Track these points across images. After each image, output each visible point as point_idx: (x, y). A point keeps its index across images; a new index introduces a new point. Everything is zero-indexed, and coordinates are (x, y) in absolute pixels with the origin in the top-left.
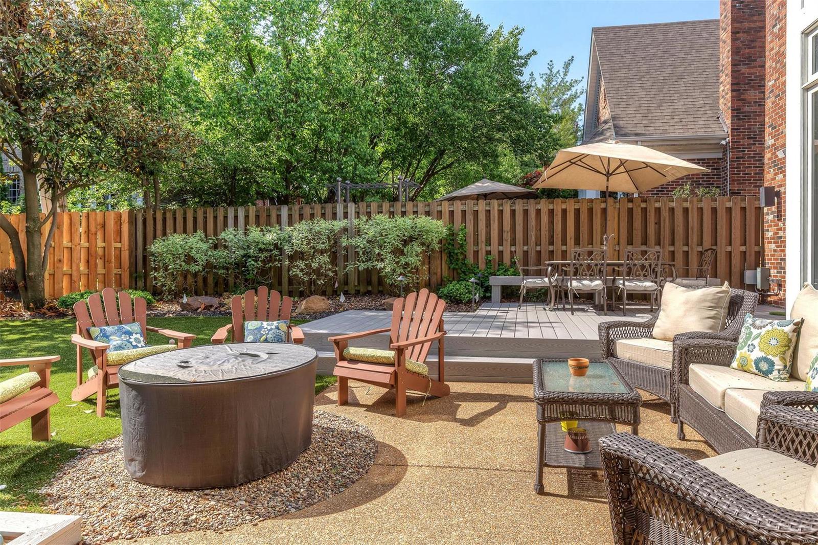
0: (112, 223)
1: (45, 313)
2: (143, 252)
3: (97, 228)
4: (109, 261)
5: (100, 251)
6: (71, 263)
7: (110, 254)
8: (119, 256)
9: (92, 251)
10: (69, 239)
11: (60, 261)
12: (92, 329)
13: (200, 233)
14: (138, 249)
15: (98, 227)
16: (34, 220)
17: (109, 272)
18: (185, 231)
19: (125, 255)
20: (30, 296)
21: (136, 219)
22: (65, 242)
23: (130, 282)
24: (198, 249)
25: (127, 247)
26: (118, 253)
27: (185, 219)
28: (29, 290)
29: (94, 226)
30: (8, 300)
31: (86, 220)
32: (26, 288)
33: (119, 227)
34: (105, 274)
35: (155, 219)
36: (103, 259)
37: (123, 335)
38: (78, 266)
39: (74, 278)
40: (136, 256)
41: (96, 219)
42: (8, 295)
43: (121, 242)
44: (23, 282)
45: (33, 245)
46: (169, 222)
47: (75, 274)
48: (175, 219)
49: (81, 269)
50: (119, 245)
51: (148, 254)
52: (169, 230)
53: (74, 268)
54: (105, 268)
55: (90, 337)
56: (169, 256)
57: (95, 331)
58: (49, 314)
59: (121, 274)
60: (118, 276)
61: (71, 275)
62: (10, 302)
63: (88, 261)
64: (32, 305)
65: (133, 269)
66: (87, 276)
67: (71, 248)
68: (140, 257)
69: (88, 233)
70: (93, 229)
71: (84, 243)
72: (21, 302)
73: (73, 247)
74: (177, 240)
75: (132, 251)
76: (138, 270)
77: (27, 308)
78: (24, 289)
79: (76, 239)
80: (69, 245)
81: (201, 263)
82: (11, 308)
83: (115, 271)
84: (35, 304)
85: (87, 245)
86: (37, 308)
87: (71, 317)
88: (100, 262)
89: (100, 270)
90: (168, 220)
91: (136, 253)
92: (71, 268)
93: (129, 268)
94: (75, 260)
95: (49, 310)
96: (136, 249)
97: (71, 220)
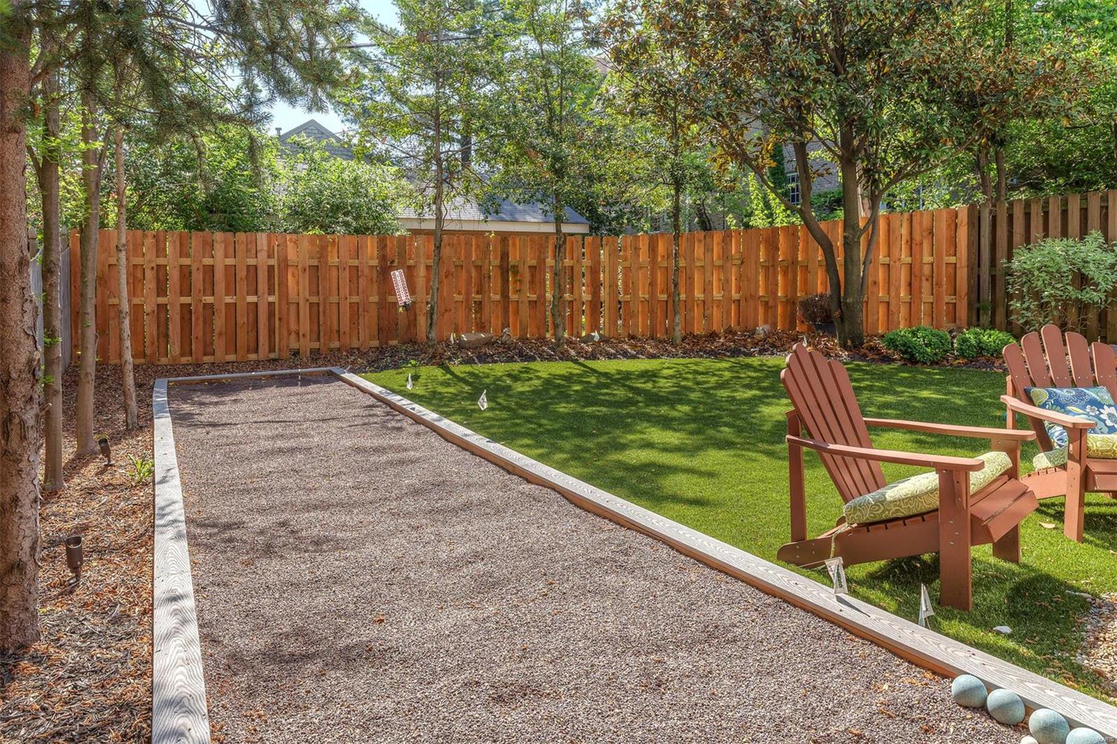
0: (944, 225)
1: (865, 353)
2: (990, 271)
3: (922, 236)
4: (939, 284)
5: (927, 270)
6: (889, 287)
7: (939, 274)
8: (953, 276)
9: (916, 270)
10: (886, 254)
11: (875, 283)
12: (1035, 391)
13: (1095, 235)
14: (982, 265)
15: (924, 234)
16: (853, 228)
17: (938, 298)
18: (1065, 233)
19: (963, 274)
20: (847, 330)
21: (979, 218)
22: (882, 258)
23: (969, 317)
24: (1098, 263)
25: (964, 262)
26: (951, 270)
27: (1065, 213)
28: (846, 324)
29: (919, 232)
30: (821, 334)
31: (909, 225)
32: (842, 318)
33: (953, 232)
34: (932, 303)
35: (1011, 218)
36: (930, 282)
37: (1088, 406)
38: (898, 290)
39: (892, 308)
40: (979, 276)
41: (921, 223)
42: (819, 327)
43: (955, 255)
44: (839, 311)
45: (852, 261)
46: (1037, 222)
47: (893, 303)
48: (1046, 214)
49: (902, 295)
50: (952, 259)
51: (998, 274)
52: (1036, 232)
53: (893, 293)
54: (933, 294)
55: (1030, 401)
56: (1043, 274)
57: (1040, 393)
58: (871, 356)
59: (955, 304)
60: (951, 306)
61: (888, 303)
62: (823, 337)
63: (910, 284)
64: (849, 343)
65: (974, 296)
66: (908, 305)
67: (889, 265)
68: (985, 277)
69: (911, 243)
70: (917, 237)
71: (906, 258)
72: (836, 338)
73: (892, 263)
74: (1055, 249)
75: (973, 269)
76: (981, 298)
77: (844, 346)
78: (839, 320)
79: (895, 252)
80: (887, 260)
81: (1103, 286)
82: (825, 344)
83: (947, 299)
84: (853, 342)
85: (909, 260)
86: (855, 347)
87: (900, 363)
88: (926, 286)
89: (927, 297)
90: (1033, 216)
91: (979, 271)
92: (889, 294)
93: (968, 294)
94: (894, 282)
95: (870, 351)
96: (979, 266)
97: (889, 225)
